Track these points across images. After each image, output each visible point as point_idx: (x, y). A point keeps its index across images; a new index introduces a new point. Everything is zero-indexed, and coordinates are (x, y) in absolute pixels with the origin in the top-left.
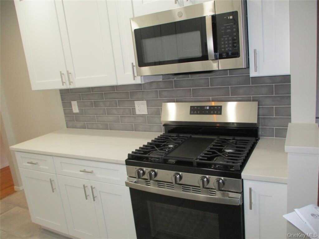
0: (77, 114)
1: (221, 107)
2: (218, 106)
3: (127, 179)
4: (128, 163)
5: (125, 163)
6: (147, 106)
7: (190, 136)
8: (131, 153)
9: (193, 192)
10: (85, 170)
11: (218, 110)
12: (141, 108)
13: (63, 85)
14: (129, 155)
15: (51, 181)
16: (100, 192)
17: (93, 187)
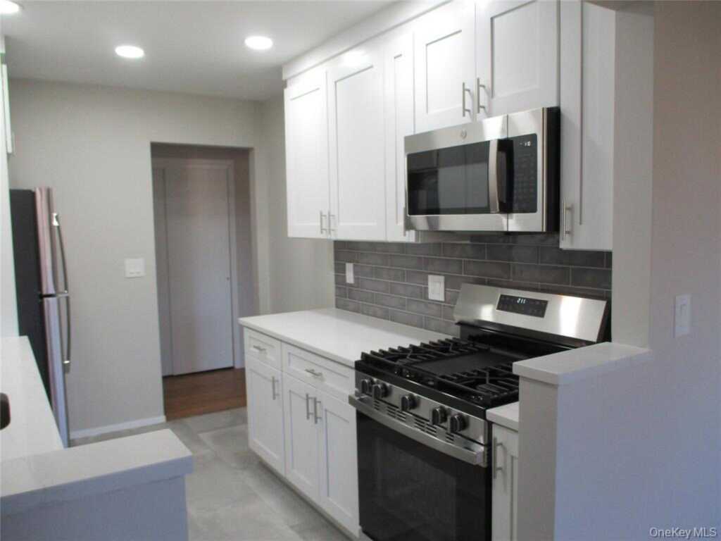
0: (351, 285)
1: (546, 303)
2: (541, 301)
3: (353, 393)
4: (358, 366)
5: (353, 366)
6: (446, 287)
7: (486, 348)
8: (369, 353)
9: (427, 432)
10: (313, 370)
11: (538, 309)
12: (436, 288)
13: (322, 232)
14: (364, 355)
15: (274, 381)
16: (326, 411)
17: (318, 400)
